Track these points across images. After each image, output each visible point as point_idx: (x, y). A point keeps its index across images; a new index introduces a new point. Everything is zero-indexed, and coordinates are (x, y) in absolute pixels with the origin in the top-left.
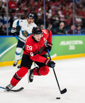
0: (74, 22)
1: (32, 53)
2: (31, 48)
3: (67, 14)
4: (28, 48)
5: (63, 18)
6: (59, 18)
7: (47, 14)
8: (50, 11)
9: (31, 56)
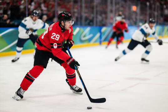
0: (56, 15)
1: (56, 44)
2: (58, 36)
3: (50, 7)
4: (55, 37)
5: (45, 11)
6: (42, 10)
7: (29, 6)
8: (33, 4)
9: (54, 48)
